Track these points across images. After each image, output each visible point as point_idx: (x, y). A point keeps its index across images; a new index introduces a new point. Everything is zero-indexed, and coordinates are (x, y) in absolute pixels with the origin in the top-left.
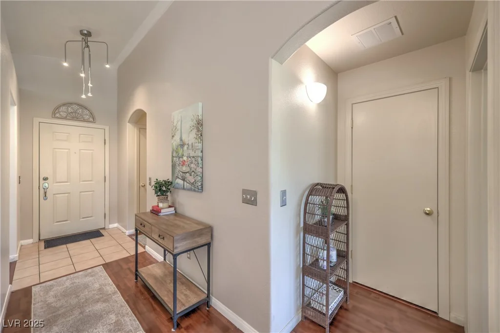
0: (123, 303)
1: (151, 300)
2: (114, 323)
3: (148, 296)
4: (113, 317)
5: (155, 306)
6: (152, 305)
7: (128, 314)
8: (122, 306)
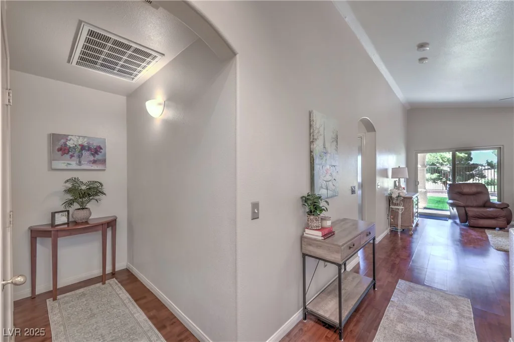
0: (381, 330)
1: (361, 311)
2: (402, 323)
3: (358, 315)
4: (399, 327)
5: (365, 305)
6: (365, 308)
7: (387, 319)
8: (385, 328)
